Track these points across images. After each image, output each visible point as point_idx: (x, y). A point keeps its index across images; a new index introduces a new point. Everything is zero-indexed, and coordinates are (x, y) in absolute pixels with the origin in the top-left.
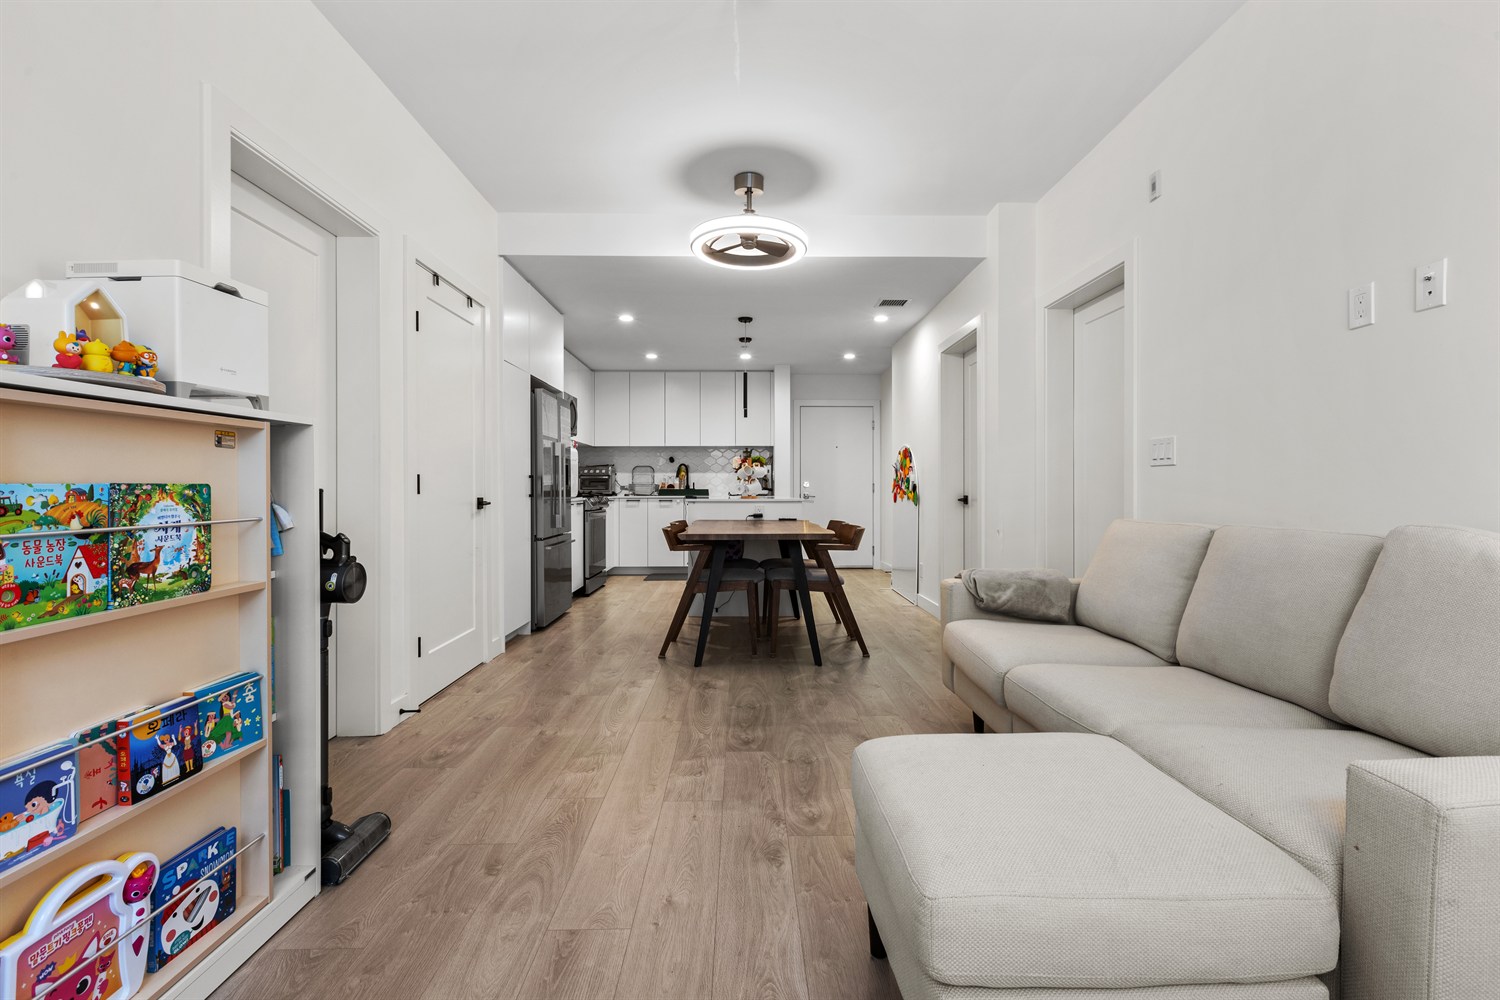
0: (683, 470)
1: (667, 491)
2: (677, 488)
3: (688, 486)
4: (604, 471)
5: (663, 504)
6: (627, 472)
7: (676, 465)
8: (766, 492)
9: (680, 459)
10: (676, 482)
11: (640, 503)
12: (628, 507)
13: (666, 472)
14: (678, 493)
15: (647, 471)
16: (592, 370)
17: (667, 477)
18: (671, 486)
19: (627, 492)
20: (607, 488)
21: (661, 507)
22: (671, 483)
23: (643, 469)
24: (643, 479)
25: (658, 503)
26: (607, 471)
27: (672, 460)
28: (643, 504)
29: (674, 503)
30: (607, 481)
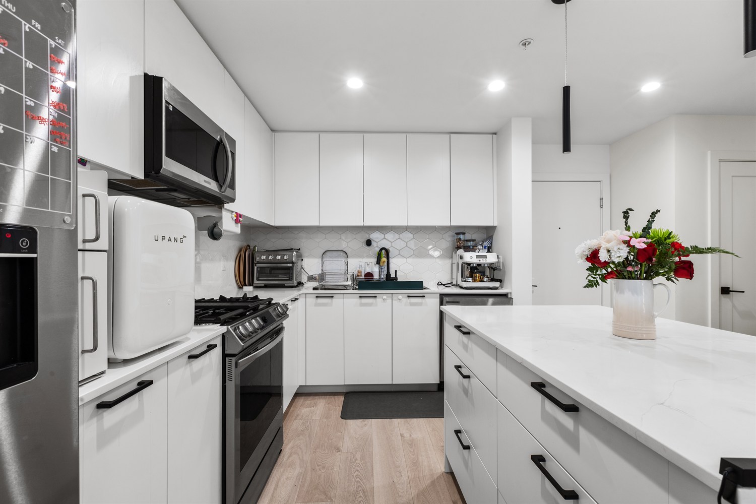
0: (383, 255)
1: (365, 283)
2: (376, 277)
3: (388, 274)
4: (286, 257)
5: (364, 300)
6: (314, 257)
7: (376, 248)
8: (497, 284)
9: (380, 242)
10: (375, 270)
11: (334, 300)
12: (317, 305)
13: (362, 257)
14: (378, 285)
15: (339, 256)
16: (273, 130)
17: (364, 264)
18: (369, 275)
19: (316, 284)
20: (291, 279)
21: (362, 305)
22: (368, 270)
23: (334, 253)
24: (334, 265)
25: (358, 300)
26: (291, 256)
27: (369, 243)
28: (337, 301)
29: (379, 300)
30: (291, 269)
